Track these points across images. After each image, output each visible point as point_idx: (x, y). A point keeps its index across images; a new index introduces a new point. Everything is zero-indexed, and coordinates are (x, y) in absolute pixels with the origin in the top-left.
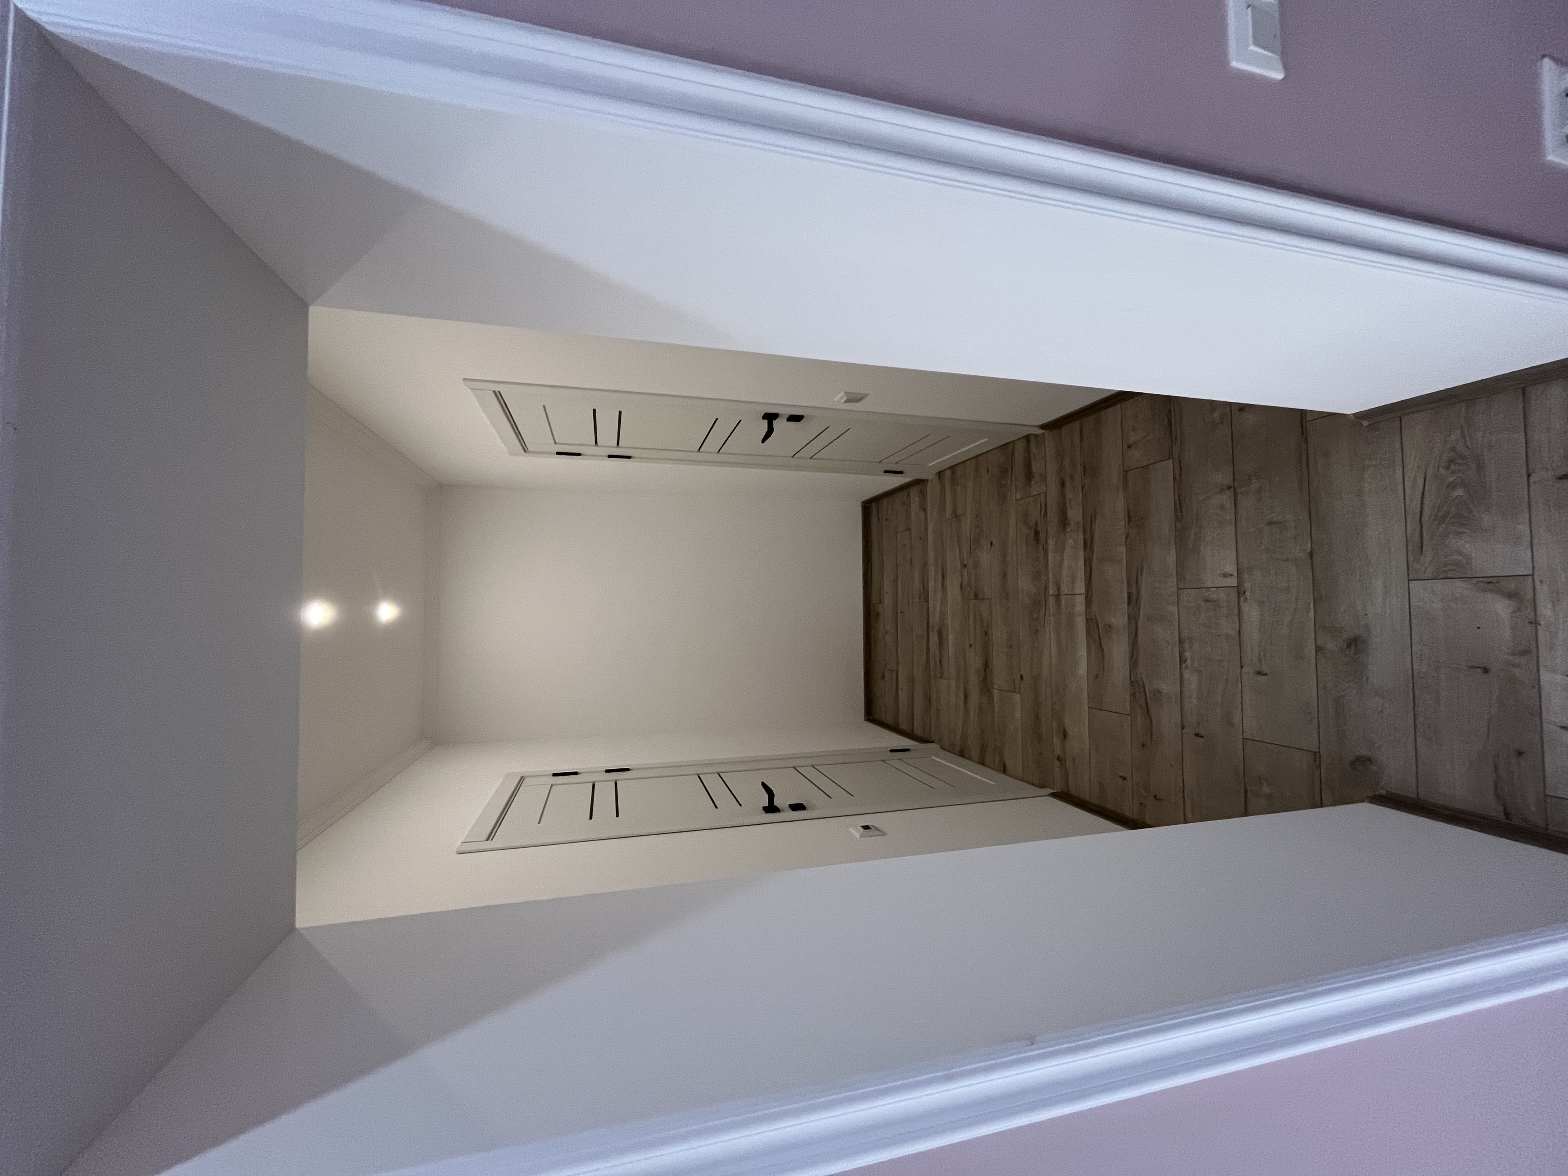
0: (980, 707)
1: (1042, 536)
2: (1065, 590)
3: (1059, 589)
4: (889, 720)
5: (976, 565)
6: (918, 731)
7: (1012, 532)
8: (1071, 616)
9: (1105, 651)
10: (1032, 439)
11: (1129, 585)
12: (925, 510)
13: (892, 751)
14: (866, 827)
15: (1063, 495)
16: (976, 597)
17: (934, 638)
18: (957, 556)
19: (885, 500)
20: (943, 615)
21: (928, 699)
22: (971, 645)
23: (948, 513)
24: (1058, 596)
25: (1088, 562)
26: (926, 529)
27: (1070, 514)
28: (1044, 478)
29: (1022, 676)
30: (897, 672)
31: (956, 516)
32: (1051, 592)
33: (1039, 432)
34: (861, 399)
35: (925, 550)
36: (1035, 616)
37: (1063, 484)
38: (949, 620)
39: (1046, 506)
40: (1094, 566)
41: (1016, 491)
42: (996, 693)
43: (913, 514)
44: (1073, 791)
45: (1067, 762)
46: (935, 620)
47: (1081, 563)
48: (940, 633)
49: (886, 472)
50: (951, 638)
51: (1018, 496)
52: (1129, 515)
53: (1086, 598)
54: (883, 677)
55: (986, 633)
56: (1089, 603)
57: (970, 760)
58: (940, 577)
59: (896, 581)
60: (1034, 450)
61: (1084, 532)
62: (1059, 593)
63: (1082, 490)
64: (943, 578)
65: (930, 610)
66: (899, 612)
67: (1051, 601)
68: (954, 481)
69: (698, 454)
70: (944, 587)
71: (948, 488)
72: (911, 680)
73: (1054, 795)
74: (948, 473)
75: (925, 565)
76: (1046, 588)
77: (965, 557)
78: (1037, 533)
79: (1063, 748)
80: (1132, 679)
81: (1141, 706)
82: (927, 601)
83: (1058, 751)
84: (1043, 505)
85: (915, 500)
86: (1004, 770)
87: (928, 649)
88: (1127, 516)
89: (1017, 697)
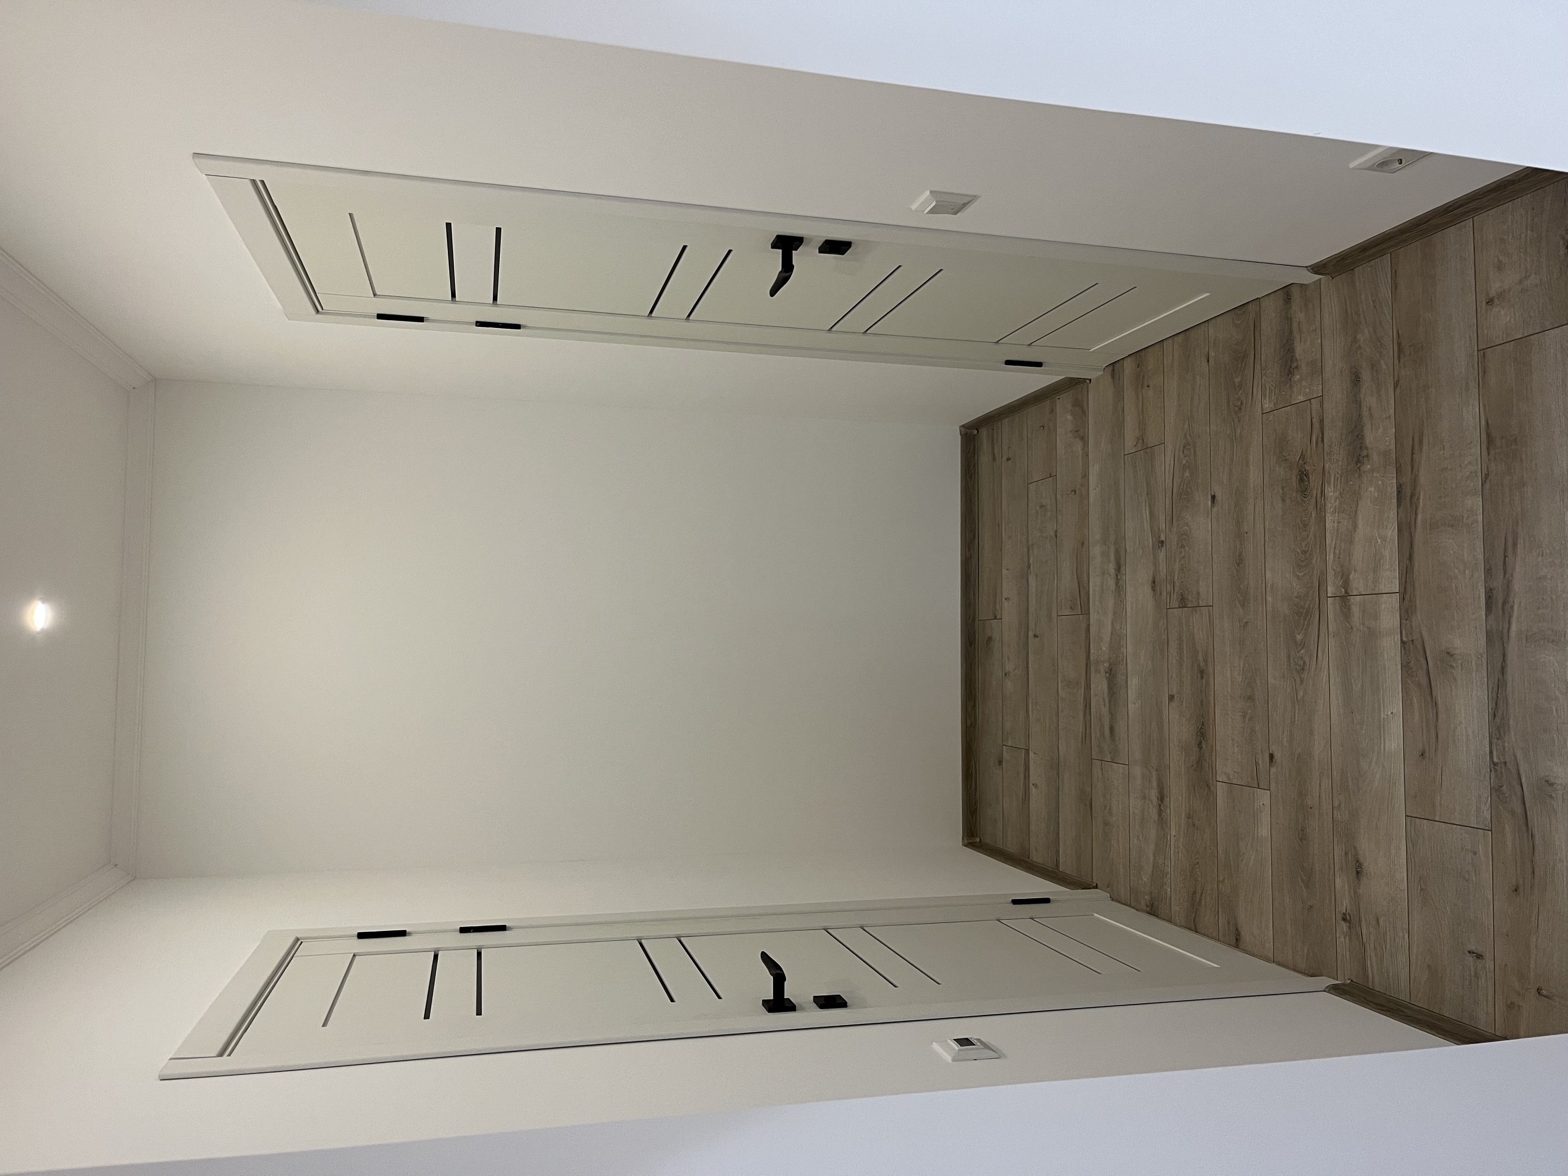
0: (1189, 817)
1: (1314, 481)
2: (1358, 584)
3: (1346, 584)
4: (1012, 847)
5: (1184, 539)
6: (1066, 866)
7: (1254, 476)
8: (1372, 635)
9: (1441, 707)
10: (1296, 293)
11: (1488, 572)
12: (1084, 439)
13: (1015, 902)
14: (964, 1042)
15: (1355, 401)
16: (1183, 603)
17: (1099, 685)
18: (1146, 525)
19: (1006, 421)
20: (1117, 640)
21: (1086, 803)
22: (1171, 698)
23: (1130, 444)
24: (1344, 598)
25: (1406, 530)
26: (1085, 476)
27: (1369, 437)
28: (1317, 368)
29: (1271, 756)
30: (1027, 751)
31: (1145, 448)
32: (1330, 589)
33: (1311, 278)
34: (964, 205)
35: (1083, 516)
36: (1299, 637)
37: (1356, 380)
38: (1130, 649)
39: (1322, 421)
40: (1419, 536)
41: (1263, 395)
42: (1221, 791)
43: (1060, 445)
44: (1377, 982)
45: (1363, 923)
46: (1101, 650)
47: (1392, 532)
48: (1111, 674)
49: (1008, 362)
50: (1134, 682)
51: (1268, 406)
52: (1488, 435)
53: (1403, 599)
54: (1000, 763)
55: (1202, 672)
56: (1407, 611)
57: (1170, 921)
58: (1112, 568)
59: (1024, 576)
60: (1299, 316)
61: (1399, 471)
62: (1346, 592)
63: (1395, 388)
64: (1118, 569)
65: (1093, 629)
66: (1031, 634)
67: (1331, 607)
68: (1140, 381)
69: (649, 321)
70: (1119, 588)
71: (1129, 394)
72: (1055, 766)
73: (1336, 990)
74: (1129, 365)
75: (1083, 543)
76: (1321, 584)
77: (1163, 526)
78: (1303, 477)
79: (1356, 897)
80: (1495, 760)
81: (1513, 813)
82: (1086, 612)
83: (1345, 904)
84: (1316, 421)
85: (1065, 418)
86: (1237, 942)
87: (1087, 705)
88: (1484, 435)
89: (1264, 798)
